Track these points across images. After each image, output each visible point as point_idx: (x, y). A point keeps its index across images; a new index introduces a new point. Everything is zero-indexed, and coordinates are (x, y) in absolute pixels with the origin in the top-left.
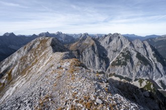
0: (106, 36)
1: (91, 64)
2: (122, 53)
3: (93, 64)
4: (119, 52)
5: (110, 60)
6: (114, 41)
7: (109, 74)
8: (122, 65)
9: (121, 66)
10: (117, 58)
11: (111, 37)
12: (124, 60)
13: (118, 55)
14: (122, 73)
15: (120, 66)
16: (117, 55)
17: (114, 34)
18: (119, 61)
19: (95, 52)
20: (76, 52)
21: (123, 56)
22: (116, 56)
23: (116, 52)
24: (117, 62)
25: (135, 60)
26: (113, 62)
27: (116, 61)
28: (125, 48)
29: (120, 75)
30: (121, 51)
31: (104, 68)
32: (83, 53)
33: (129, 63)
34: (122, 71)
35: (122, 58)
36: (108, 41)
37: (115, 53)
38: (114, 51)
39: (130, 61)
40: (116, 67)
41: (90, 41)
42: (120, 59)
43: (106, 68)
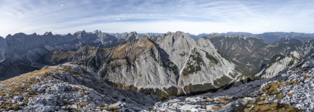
0: (165, 35)
1: (152, 78)
2: (191, 56)
3: (155, 78)
4: (188, 54)
5: (179, 68)
6: (178, 42)
7: (183, 88)
8: (197, 70)
9: (196, 73)
10: (188, 64)
11: (174, 37)
12: (196, 65)
13: (188, 59)
14: (199, 80)
15: (194, 73)
16: (186, 59)
17: (177, 32)
18: (191, 67)
19: (156, 60)
20: (125, 61)
21: (194, 59)
22: (186, 62)
23: (184, 55)
24: (189, 69)
25: (206, 61)
26: (184, 70)
27: (188, 67)
28: (193, 49)
29: (198, 83)
30: (190, 54)
31: (174, 81)
32: (136, 63)
33: (202, 67)
34: (199, 78)
35: (194, 62)
36: (171, 41)
37: (183, 57)
38: (182, 55)
39: (203, 64)
40: (190, 75)
41: (145, 42)
42: (192, 64)
43: (177, 80)
